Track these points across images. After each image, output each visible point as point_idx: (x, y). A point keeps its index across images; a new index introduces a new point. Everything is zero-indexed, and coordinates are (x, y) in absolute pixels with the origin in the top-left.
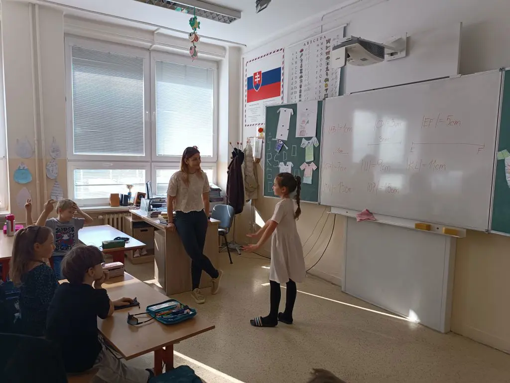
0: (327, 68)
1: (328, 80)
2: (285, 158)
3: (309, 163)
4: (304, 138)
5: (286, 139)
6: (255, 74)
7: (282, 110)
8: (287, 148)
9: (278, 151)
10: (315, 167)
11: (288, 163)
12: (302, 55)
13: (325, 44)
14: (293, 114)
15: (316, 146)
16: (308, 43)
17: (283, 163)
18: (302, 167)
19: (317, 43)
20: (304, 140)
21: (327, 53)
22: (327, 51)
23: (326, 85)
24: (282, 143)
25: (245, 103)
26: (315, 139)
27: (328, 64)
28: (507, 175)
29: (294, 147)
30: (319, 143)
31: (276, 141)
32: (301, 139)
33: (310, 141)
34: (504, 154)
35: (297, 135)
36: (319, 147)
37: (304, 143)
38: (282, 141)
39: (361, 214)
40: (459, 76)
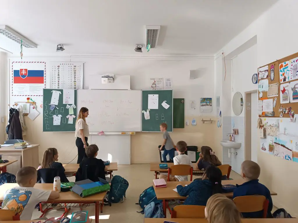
0: (75, 77)
1: (76, 82)
2: (57, 113)
3: (71, 115)
4: (68, 104)
5: (57, 104)
6: (21, 70)
7: (53, 91)
8: (58, 109)
9: (52, 110)
10: (74, 117)
11: (59, 115)
12: (59, 68)
13: (73, 67)
14: (61, 93)
15: (75, 108)
16: (63, 64)
17: (55, 115)
18: (67, 117)
19: (68, 65)
20: (68, 105)
21: (74, 71)
22: (75, 70)
23: (75, 84)
24: (54, 106)
25: (11, 83)
26: (74, 105)
27: (75, 75)
28: (145, 117)
29: (62, 108)
30: (76, 106)
31: (51, 105)
32: (66, 105)
33: (71, 106)
34: (144, 112)
35: (64, 103)
36: (76, 108)
37: (68, 107)
38: (55, 105)
39: (99, 133)
40: (131, 90)
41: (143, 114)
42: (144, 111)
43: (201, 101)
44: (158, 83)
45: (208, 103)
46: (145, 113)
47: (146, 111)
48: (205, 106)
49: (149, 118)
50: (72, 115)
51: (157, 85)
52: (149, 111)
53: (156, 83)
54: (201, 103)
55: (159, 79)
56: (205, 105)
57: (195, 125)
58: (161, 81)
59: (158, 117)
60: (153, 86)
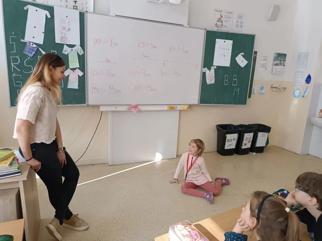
3: (73, 69)
4: (67, 45)
5: (41, 43)
7: (30, 7)
9: (31, 55)
14: (49, 16)
15: (81, 54)
20: (65, 47)
24: (35, 46)
26: (78, 48)
28: (207, 79)
30: (84, 51)
31: (26, 43)
32: (62, 46)
33: (74, 49)
34: (206, 70)
35: (58, 41)
36: (84, 55)
37: (66, 50)
38: (35, 44)
39: (131, 108)
40: (188, 26)
41: (204, 74)
42: (206, 68)
43: (276, 57)
44: (225, 19)
45: (282, 61)
46: (208, 72)
47: (210, 69)
48: (279, 66)
49: (213, 82)
50: (75, 69)
51: (224, 23)
52: (215, 69)
53: (223, 19)
54: (274, 60)
55: (228, 13)
56: (279, 63)
57: (263, 94)
58: (229, 18)
59: (227, 80)
60: (218, 23)
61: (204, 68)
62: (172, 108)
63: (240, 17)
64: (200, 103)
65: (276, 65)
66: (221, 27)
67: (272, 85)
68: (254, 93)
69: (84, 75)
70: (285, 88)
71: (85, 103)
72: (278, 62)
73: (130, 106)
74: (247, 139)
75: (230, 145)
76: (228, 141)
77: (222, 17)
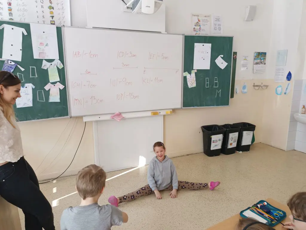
3: (54, 83)
4: (45, 59)
5: (20, 59)
7: (5, 26)
10: (62, 87)
14: (26, 34)
15: (60, 68)
18: (47, 88)
20: (44, 62)
23: (52, 13)
24: (13, 63)
28: (188, 83)
29: (33, 69)
30: (64, 66)
32: (41, 61)
33: (53, 63)
35: (36, 56)
37: (45, 65)
38: (14, 61)
39: (114, 116)
40: (166, 33)
41: (185, 78)
42: (187, 73)
43: (256, 56)
46: (188, 76)
47: (190, 73)
48: (259, 64)
49: (194, 85)
50: (56, 83)
51: (202, 27)
53: (201, 23)
54: (255, 59)
57: (246, 92)
58: (207, 21)
59: (208, 83)
60: (196, 27)
61: (184, 72)
62: (155, 113)
63: (218, 20)
64: (183, 107)
65: (257, 63)
66: (200, 31)
67: (254, 84)
68: (236, 93)
69: (65, 88)
70: (267, 86)
71: (67, 115)
72: (259, 61)
73: (114, 115)
74: (233, 138)
75: (216, 146)
76: (213, 142)
77: (200, 21)
